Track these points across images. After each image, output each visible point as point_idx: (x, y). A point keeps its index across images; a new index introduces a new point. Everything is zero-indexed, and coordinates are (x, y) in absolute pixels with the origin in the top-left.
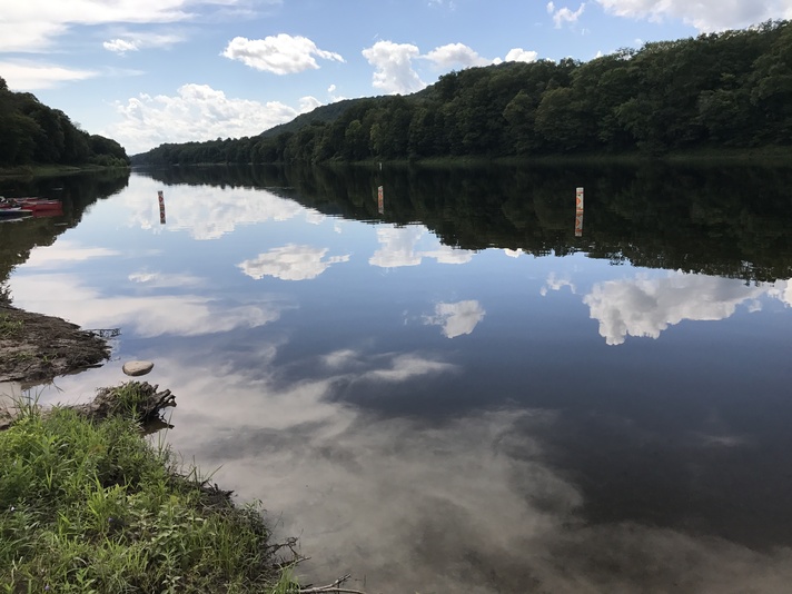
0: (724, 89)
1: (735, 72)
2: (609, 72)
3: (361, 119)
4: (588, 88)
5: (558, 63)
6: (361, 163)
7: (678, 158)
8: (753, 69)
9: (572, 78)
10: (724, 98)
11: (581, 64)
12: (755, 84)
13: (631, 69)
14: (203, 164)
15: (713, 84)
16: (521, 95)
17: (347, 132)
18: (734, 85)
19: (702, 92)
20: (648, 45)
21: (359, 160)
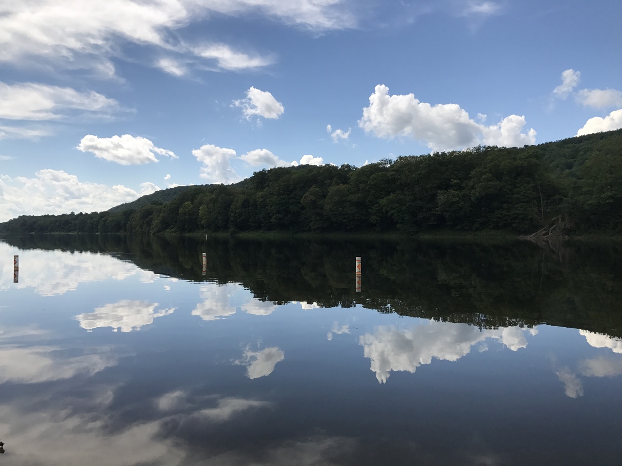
0: (454, 190)
1: (459, 179)
2: (375, 175)
3: (192, 201)
4: (361, 186)
5: (340, 167)
6: (191, 235)
7: (426, 237)
8: (471, 178)
9: (350, 178)
10: (453, 196)
11: (356, 168)
12: (473, 188)
13: (390, 173)
14: (56, 233)
15: (447, 186)
16: (314, 189)
17: (181, 211)
18: (459, 188)
19: (439, 191)
20: (401, 158)
21: (190, 232)
